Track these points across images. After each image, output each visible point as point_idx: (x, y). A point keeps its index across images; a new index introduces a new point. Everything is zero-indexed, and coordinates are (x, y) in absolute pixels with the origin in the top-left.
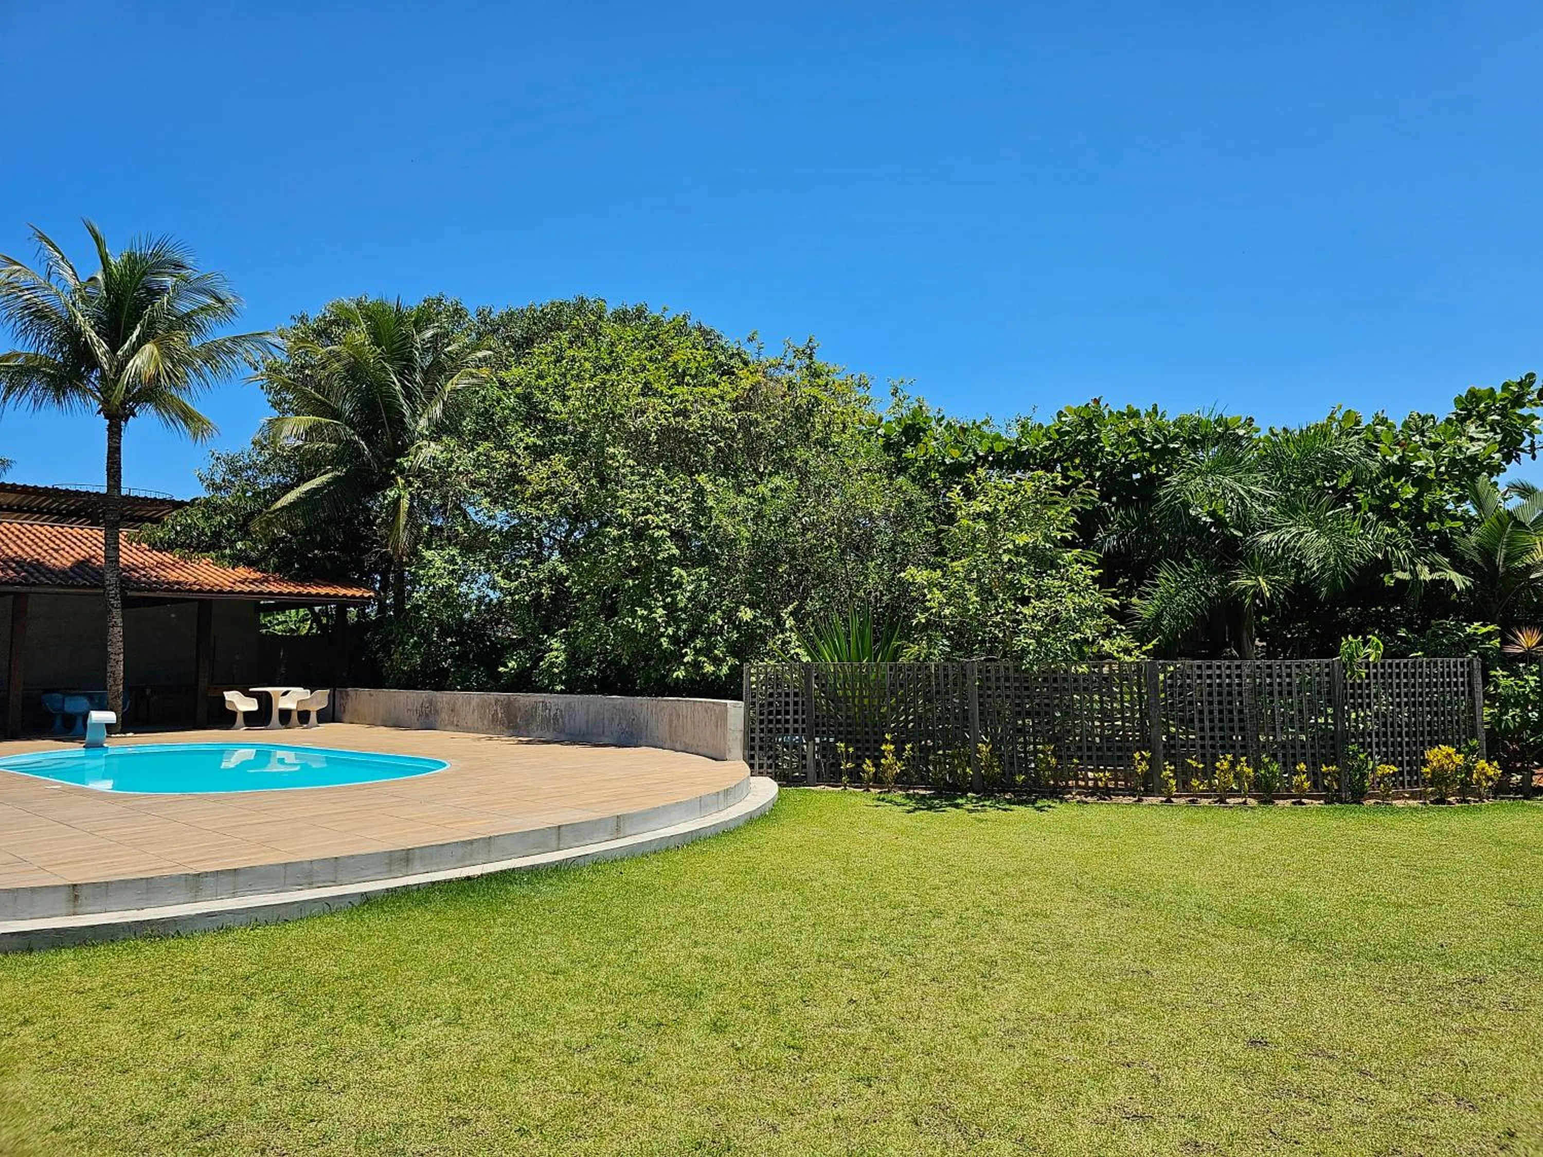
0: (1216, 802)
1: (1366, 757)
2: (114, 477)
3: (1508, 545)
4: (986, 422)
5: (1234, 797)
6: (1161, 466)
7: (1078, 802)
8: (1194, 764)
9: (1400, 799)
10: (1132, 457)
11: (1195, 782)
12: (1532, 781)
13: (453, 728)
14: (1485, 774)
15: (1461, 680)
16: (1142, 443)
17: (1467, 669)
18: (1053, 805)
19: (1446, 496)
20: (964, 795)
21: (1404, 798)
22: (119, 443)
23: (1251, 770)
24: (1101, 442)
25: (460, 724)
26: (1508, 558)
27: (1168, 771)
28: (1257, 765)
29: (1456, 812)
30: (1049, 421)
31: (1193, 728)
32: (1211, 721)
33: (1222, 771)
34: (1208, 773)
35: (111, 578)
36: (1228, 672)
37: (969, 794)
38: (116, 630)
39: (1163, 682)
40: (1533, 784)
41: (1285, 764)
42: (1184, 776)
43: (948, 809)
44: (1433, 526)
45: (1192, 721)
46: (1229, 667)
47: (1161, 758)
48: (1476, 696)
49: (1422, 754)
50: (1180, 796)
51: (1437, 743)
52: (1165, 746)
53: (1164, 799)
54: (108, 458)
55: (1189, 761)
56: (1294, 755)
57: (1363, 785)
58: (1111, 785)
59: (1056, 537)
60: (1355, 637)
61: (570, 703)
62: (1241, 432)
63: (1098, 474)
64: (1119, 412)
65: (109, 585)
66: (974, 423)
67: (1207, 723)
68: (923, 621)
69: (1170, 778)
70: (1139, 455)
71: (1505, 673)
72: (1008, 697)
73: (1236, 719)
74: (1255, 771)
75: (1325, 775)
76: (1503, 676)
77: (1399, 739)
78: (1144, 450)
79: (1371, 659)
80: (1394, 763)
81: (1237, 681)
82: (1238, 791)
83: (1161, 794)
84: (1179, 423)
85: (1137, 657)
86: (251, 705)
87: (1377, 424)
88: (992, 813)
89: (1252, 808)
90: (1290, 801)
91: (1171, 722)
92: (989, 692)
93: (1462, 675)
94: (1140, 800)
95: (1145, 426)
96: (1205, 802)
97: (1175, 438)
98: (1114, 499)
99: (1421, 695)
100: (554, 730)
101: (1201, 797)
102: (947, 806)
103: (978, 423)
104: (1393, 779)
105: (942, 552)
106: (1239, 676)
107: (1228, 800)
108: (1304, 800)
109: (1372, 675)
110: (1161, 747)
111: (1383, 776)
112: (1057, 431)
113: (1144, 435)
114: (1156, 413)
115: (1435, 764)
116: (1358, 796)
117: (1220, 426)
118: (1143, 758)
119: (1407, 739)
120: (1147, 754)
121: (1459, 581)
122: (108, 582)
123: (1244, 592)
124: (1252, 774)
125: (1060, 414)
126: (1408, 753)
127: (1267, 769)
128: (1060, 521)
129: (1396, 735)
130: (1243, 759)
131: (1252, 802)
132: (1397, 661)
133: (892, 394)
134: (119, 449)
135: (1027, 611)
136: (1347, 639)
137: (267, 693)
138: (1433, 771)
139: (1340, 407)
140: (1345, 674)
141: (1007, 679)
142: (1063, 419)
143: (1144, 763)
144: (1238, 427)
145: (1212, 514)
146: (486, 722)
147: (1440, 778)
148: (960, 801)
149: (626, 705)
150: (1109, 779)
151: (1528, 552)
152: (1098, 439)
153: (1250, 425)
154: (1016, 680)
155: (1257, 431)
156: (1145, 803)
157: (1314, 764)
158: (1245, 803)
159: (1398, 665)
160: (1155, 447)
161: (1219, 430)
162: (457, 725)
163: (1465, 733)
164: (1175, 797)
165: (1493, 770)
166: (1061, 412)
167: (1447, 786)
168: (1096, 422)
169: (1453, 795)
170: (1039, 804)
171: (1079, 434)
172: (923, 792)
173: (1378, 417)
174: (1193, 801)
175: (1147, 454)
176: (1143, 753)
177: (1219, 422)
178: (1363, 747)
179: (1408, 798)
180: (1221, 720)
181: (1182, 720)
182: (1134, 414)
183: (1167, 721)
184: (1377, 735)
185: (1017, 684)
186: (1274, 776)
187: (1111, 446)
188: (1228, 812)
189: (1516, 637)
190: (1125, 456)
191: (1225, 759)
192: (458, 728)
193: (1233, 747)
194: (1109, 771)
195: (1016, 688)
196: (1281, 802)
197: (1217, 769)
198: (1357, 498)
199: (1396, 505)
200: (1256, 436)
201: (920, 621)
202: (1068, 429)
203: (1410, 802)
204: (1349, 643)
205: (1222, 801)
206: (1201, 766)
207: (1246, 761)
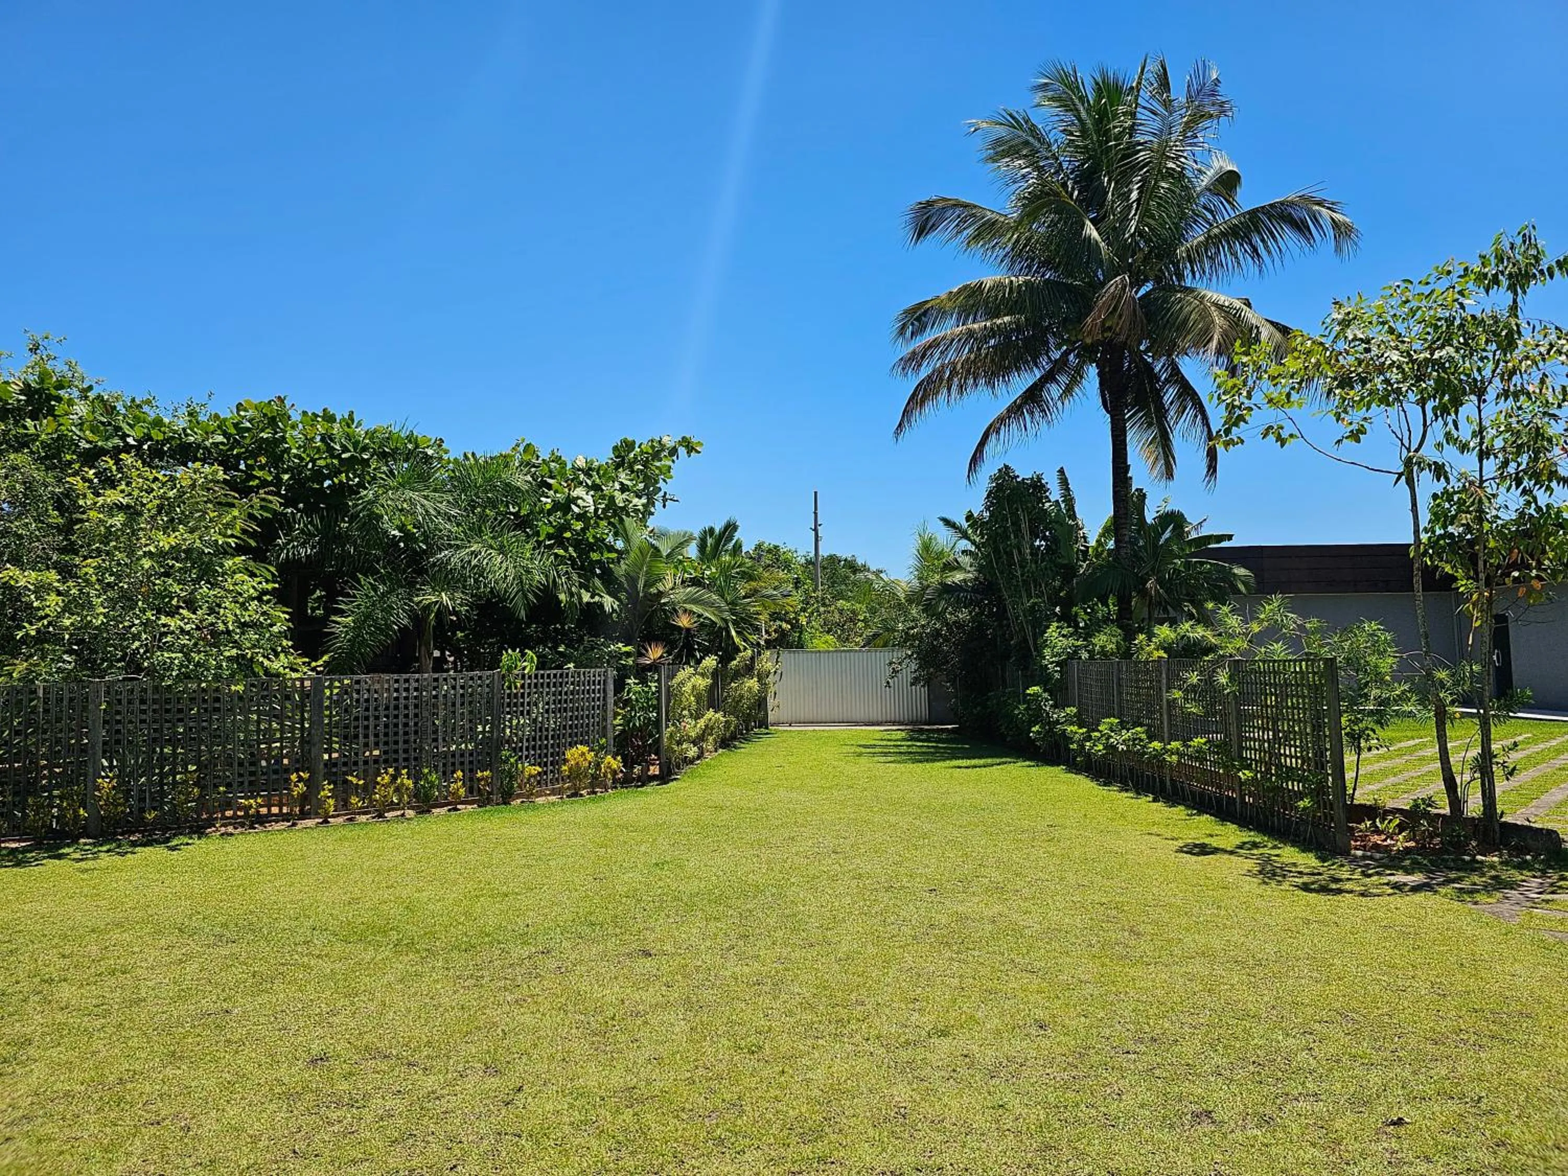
0: (374, 818)
1: (516, 761)
3: (647, 573)
4: (148, 402)
5: (393, 810)
6: (351, 476)
7: (222, 835)
8: (354, 780)
9: (542, 796)
10: (321, 463)
11: (354, 800)
12: (649, 770)
14: (610, 768)
15: (598, 687)
16: (330, 450)
17: (603, 678)
18: (190, 841)
19: (604, 530)
20: (75, 841)
21: (546, 795)
23: (410, 782)
24: (286, 443)
26: (648, 585)
27: (326, 790)
28: (416, 776)
29: (585, 802)
30: (227, 413)
31: (358, 744)
32: (376, 735)
33: (383, 785)
34: (367, 790)
36: (396, 686)
37: (82, 841)
39: (328, 698)
40: (649, 773)
41: (444, 773)
42: (343, 793)
43: (44, 862)
44: (595, 556)
45: (356, 736)
46: (397, 681)
47: (321, 778)
48: (609, 701)
49: (564, 754)
50: (338, 816)
51: (576, 743)
52: (326, 765)
53: (321, 820)
55: (350, 778)
56: (453, 764)
57: (512, 787)
58: (264, 811)
59: (217, 541)
60: (514, 650)
62: (430, 452)
63: (286, 477)
64: (314, 414)
66: (133, 400)
67: (372, 738)
68: (33, 633)
69: (329, 797)
70: (329, 461)
71: (637, 681)
72: (143, 721)
73: (401, 732)
74: (415, 783)
75: (479, 780)
76: (635, 684)
77: (546, 742)
78: (332, 456)
79: (526, 672)
80: (540, 765)
81: (404, 694)
82: (398, 804)
83: (317, 815)
84: (371, 434)
85: (305, 673)
87: (553, 461)
88: (105, 860)
89: (408, 819)
90: (446, 808)
91: (334, 739)
92: (118, 717)
93: (599, 683)
94: (294, 825)
95: (334, 432)
96: (363, 818)
97: (365, 449)
98: (301, 505)
99: (566, 701)
101: (359, 814)
102: (44, 858)
103: (138, 402)
104: (539, 778)
105: (71, 549)
106: (407, 690)
107: (386, 815)
108: (459, 807)
109: (526, 686)
110: (322, 766)
111: (531, 776)
112: (236, 425)
113: (332, 440)
114: (353, 421)
115: (572, 763)
116: (507, 798)
117: (410, 442)
118: (300, 779)
119: (552, 742)
120: (305, 775)
121: (609, 602)
123: (427, 608)
124: (411, 786)
125: (239, 407)
126: (552, 755)
127: (427, 779)
128: (223, 524)
129: (544, 738)
130: (404, 771)
131: (410, 813)
132: (548, 672)
133: (31, 350)
135: (173, 623)
136: (507, 652)
138: (570, 769)
139: (523, 440)
140: (503, 685)
141: (143, 702)
142: (242, 413)
143: (300, 785)
144: (428, 447)
145: (401, 528)
147: (576, 774)
148: (66, 850)
150: (261, 806)
151: (660, 580)
152: (283, 439)
153: (440, 446)
154: (155, 701)
155: (446, 452)
156: (299, 827)
157: (471, 771)
158: (403, 815)
159: (549, 676)
160: (344, 456)
161: (410, 446)
163: (598, 733)
164: (333, 816)
165: (615, 763)
166: (240, 404)
167: (580, 781)
168: (280, 421)
169: (584, 789)
170: (174, 843)
171: (262, 431)
172: (14, 845)
173: (553, 454)
174: (350, 820)
175: (335, 462)
176: (301, 774)
177: (410, 438)
178: (515, 752)
179: (549, 795)
180: (386, 735)
181: (346, 737)
182: (329, 418)
183: (331, 738)
184: (528, 740)
185: (155, 707)
186: (432, 786)
187: (298, 448)
188: (384, 825)
189: (647, 651)
190: (313, 461)
191: (387, 773)
193: (396, 760)
194: (261, 796)
195: (154, 711)
196: (438, 810)
197: (378, 783)
198: (537, 526)
199: (568, 535)
200: (445, 457)
201: (27, 634)
202: (248, 425)
203: (550, 798)
204: (508, 656)
205: (380, 816)
206: (361, 782)
207: (407, 773)
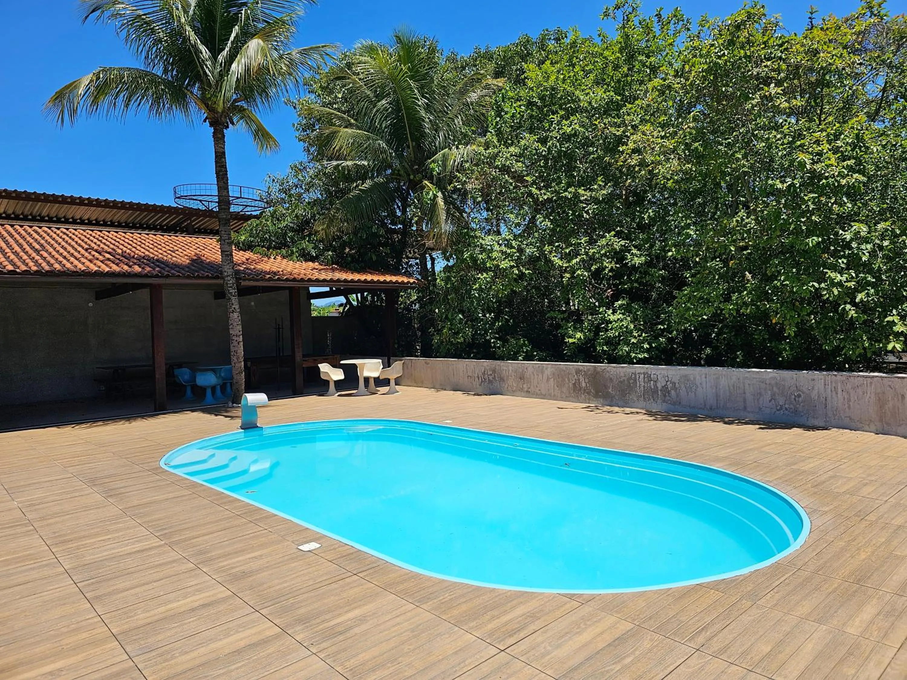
2: (223, 179)
13: (523, 394)
22: (224, 148)
25: (532, 389)
35: (228, 270)
38: (236, 315)
54: (216, 162)
61: (686, 376)
65: (228, 276)
86: (337, 375)
100: (664, 401)
122: (226, 274)
134: (224, 153)
137: (355, 366)
146: (564, 390)
149: (784, 380)
162: (528, 392)
192: (529, 394)
